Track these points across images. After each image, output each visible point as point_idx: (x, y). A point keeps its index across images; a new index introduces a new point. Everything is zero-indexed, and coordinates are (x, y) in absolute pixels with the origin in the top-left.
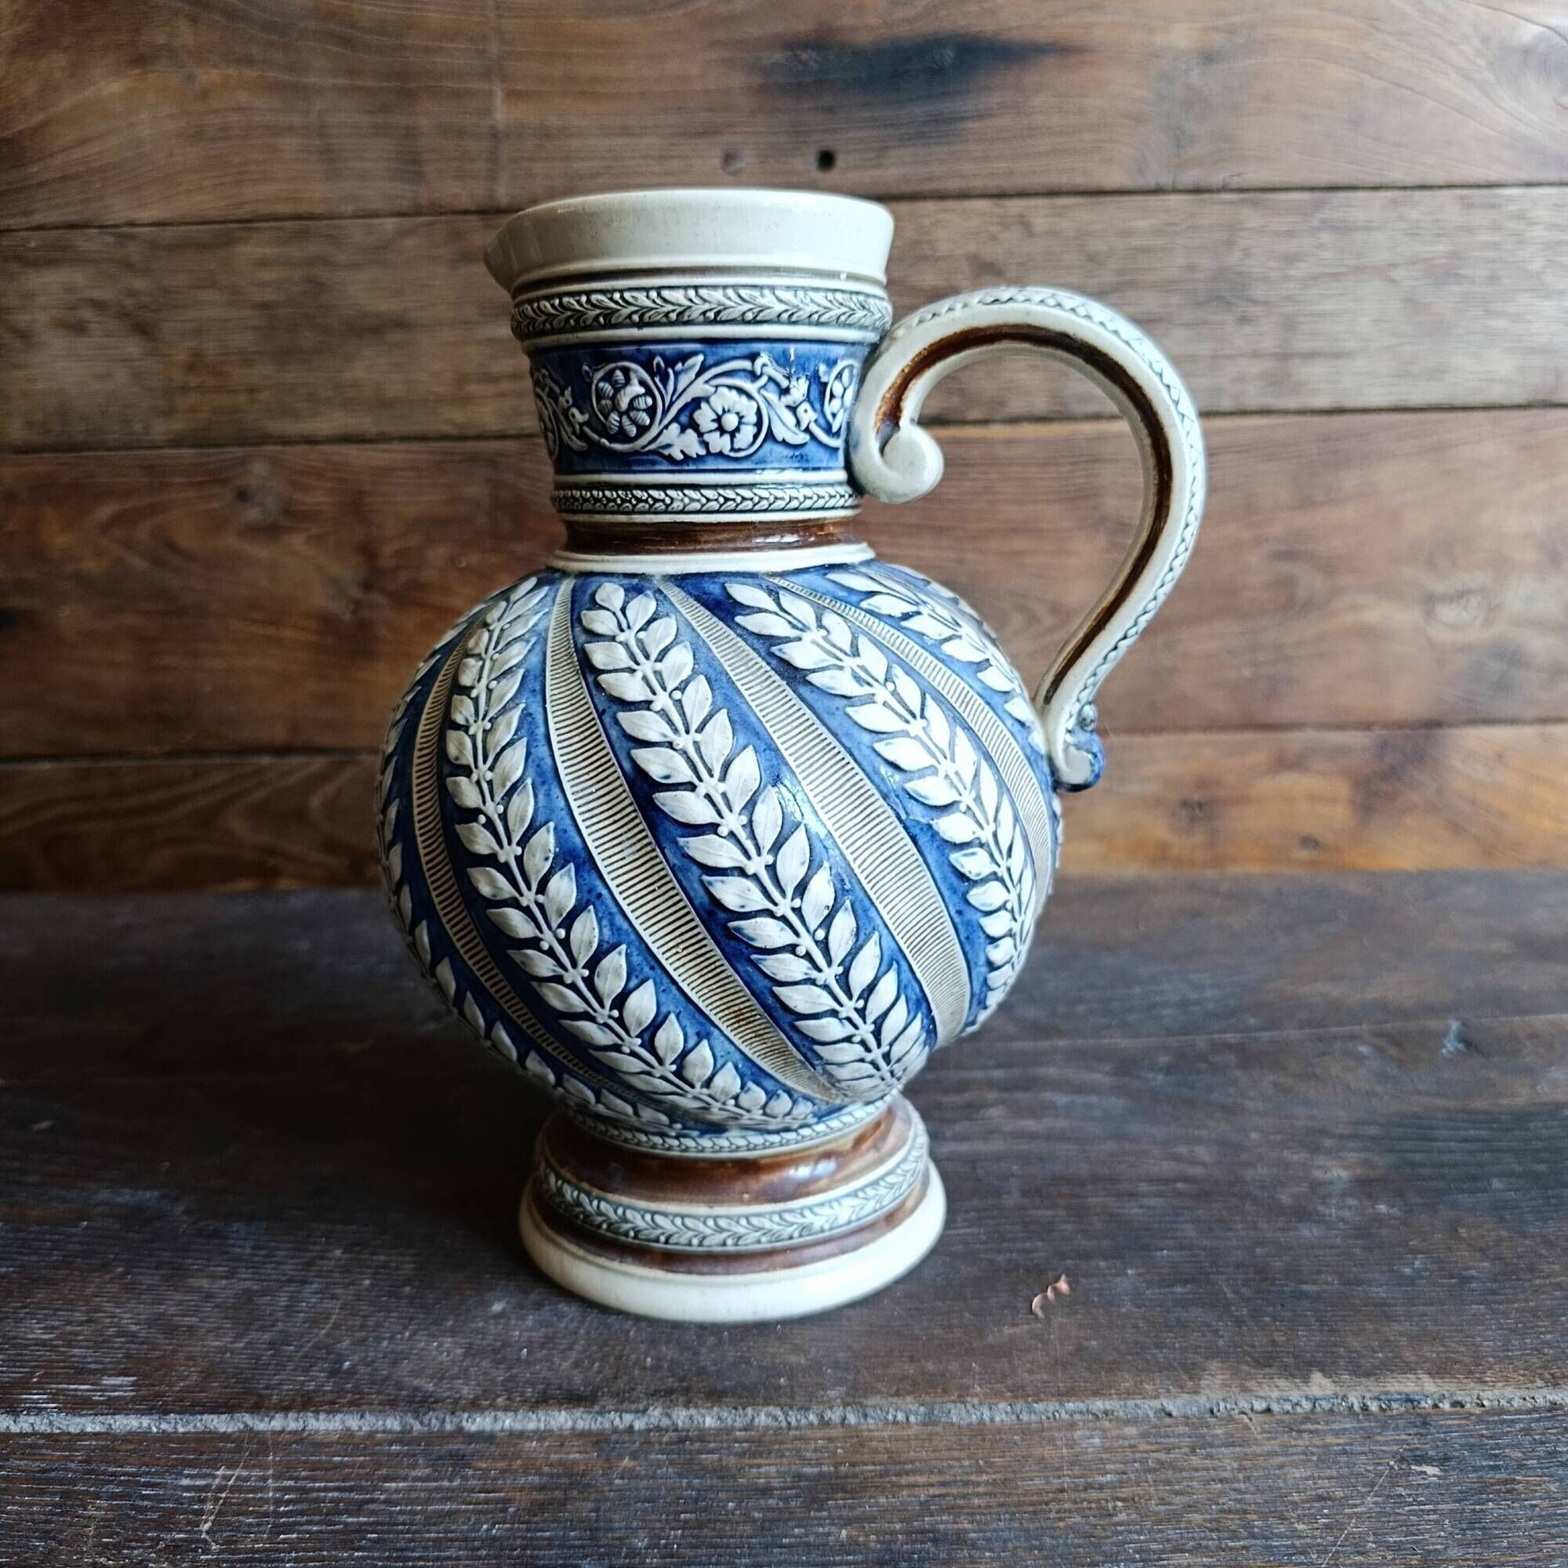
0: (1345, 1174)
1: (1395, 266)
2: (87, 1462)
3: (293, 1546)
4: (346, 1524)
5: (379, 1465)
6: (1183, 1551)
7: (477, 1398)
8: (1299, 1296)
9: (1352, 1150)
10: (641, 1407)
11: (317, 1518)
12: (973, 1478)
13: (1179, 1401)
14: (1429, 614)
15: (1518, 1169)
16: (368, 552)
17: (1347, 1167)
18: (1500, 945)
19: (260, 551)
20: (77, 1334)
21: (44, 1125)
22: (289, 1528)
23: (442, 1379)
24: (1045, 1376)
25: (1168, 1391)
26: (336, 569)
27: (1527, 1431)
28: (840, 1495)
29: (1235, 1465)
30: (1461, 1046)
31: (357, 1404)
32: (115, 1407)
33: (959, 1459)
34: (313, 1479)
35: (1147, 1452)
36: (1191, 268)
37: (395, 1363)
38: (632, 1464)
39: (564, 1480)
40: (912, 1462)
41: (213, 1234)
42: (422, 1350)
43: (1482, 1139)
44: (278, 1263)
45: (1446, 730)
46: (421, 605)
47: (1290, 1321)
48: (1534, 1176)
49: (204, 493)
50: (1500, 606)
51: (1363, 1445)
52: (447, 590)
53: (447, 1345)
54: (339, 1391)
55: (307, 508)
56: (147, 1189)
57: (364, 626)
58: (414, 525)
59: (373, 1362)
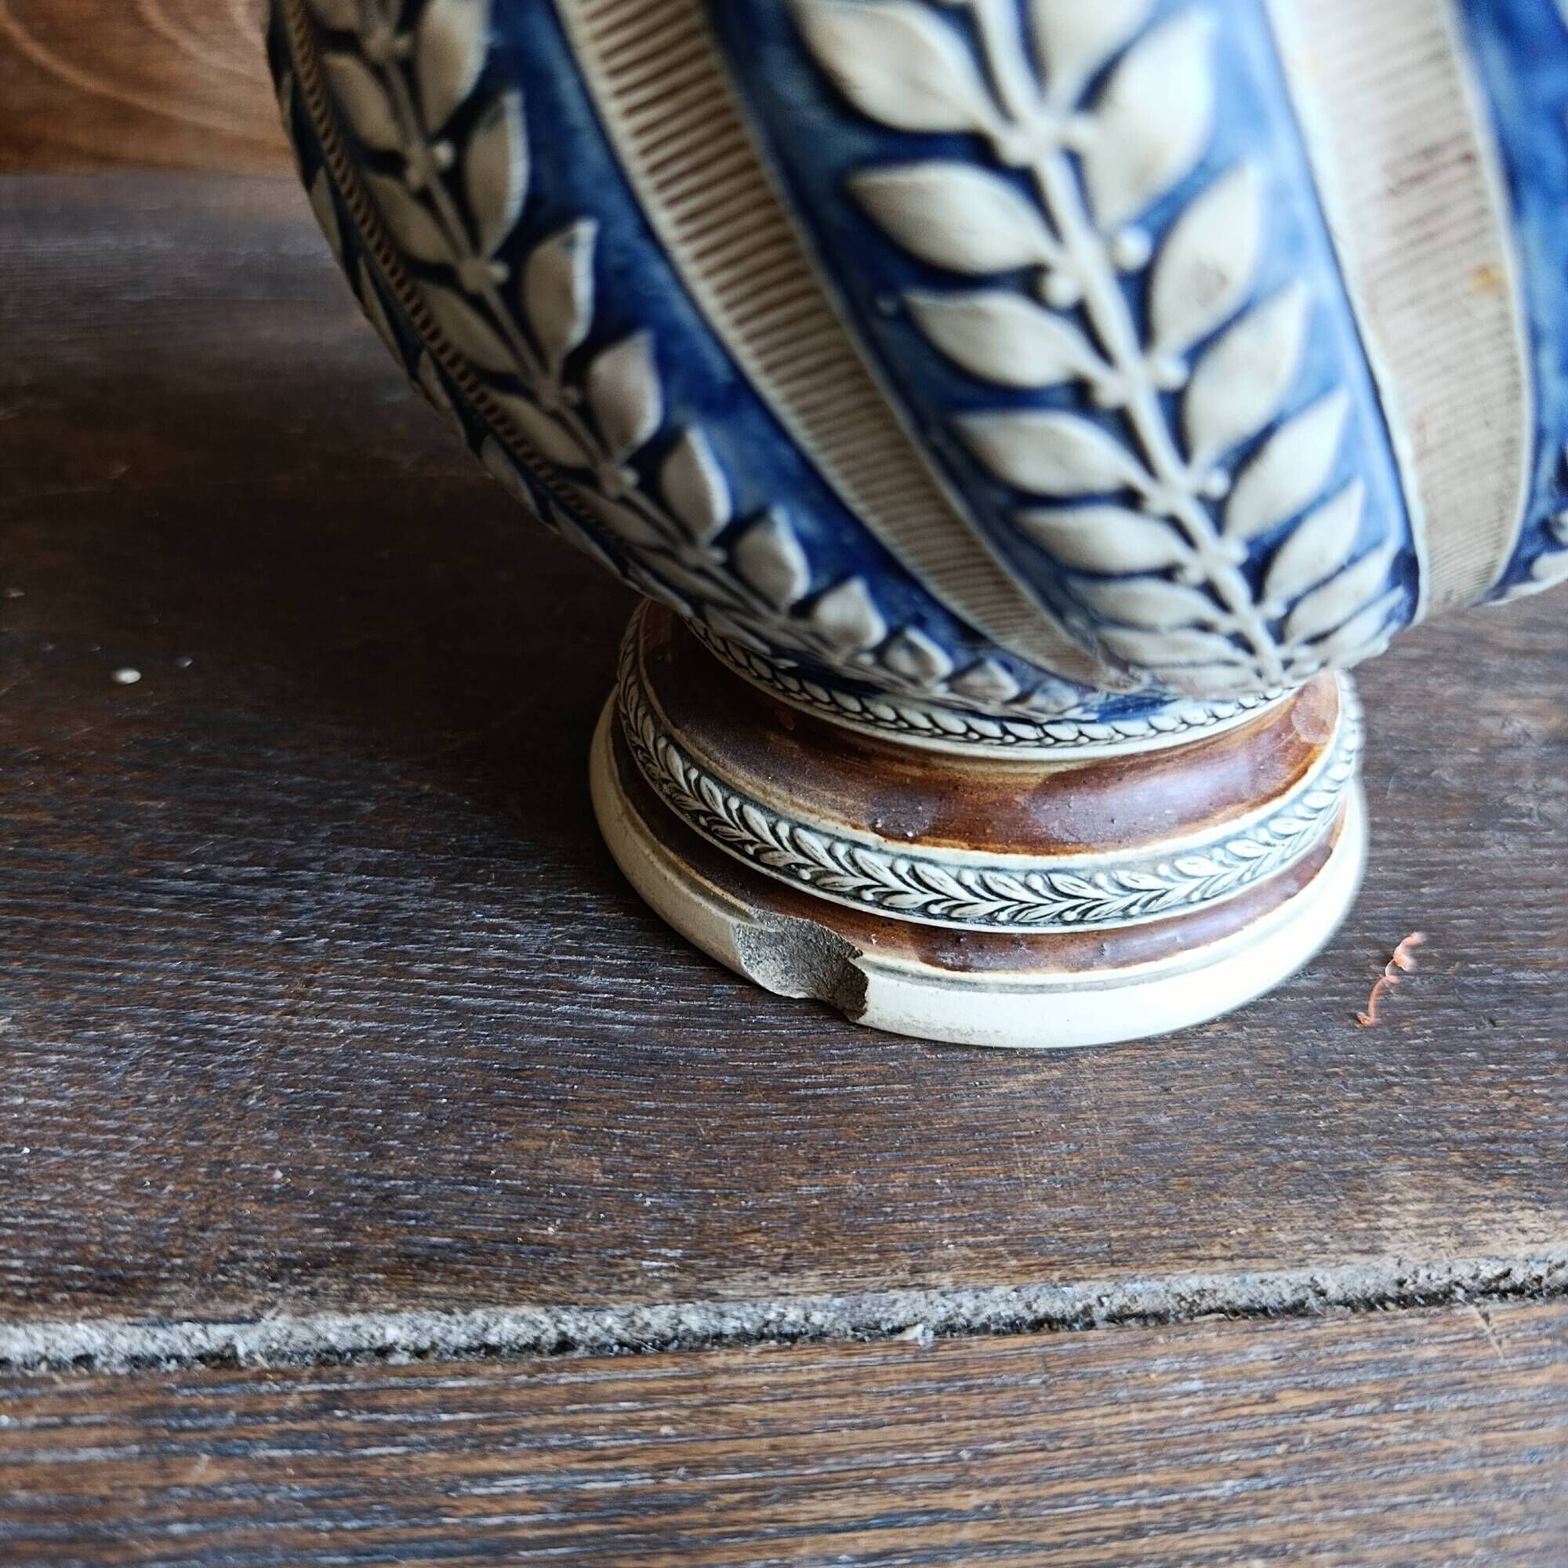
0: (1532, 726)
9: (1537, 678)
10: (247, 1309)
12: (950, 1500)
13: (1345, 1272)
17: (1533, 714)
24: (1080, 1210)
25: (1321, 1247)
29: (1474, 1445)
33: (916, 1447)
35: (1299, 1412)
38: (217, 1474)
39: (59, 1527)
40: (821, 1458)
47: (1513, 1060)
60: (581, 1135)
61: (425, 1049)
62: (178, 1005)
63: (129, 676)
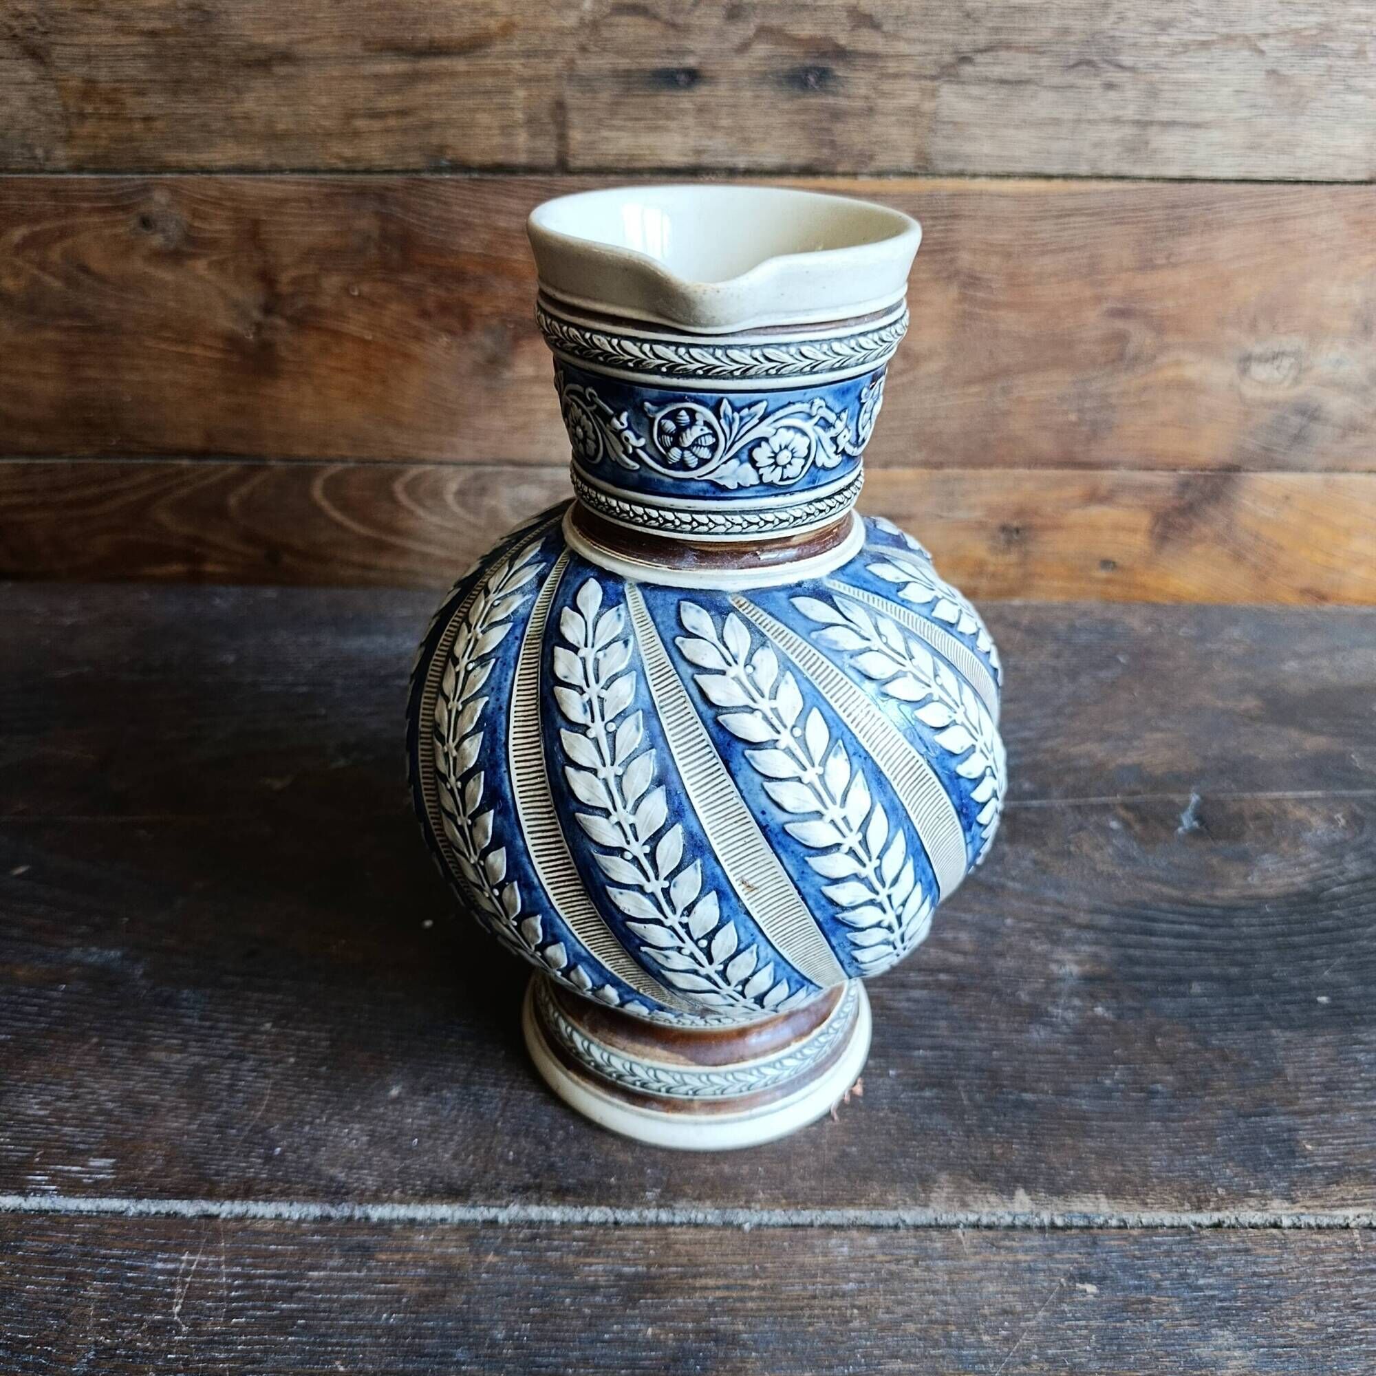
0: (1075, 969)
1: (1265, 36)
2: (83, 1244)
3: (243, 1330)
4: (282, 1310)
5: (304, 1254)
6: (897, 1357)
7: (378, 1191)
8: (1020, 1104)
9: (1088, 943)
10: (504, 1203)
11: (259, 1303)
12: (750, 1282)
13: (913, 1213)
14: (1244, 371)
15: (1216, 971)
16: (267, 278)
17: (1079, 963)
18: (1250, 703)
19: (165, 275)
20: (66, 1110)
21: (21, 870)
22: (239, 1312)
23: (351, 1168)
24: (813, 1183)
25: (905, 1203)
26: (237, 293)
27: (1168, 1253)
28: (649, 1295)
29: (946, 1278)
30: (1196, 824)
31: (286, 1195)
32: (99, 1189)
33: (740, 1264)
34: (256, 1267)
35: (882, 1262)
36: (1066, 31)
37: (315, 1150)
38: (496, 1259)
39: (444, 1273)
40: (705, 1265)
41: (167, 1002)
42: (336, 1136)
43: (1193, 936)
44: (222, 1037)
45: (1243, 474)
46: (318, 329)
47: (1008, 1133)
48: (1227, 981)
49: (109, 218)
50: (1310, 369)
51: (1044, 1263)
52: (340, 315)
53: (355, 1132)
54: (272, 1179)
55: (207, 235)
56: (111, 948)
57: (266, 348)
58: (308, 254)
59: (298, 1148)
60: (624, 1145)
62: (467, 1084)
63: (428, 923)
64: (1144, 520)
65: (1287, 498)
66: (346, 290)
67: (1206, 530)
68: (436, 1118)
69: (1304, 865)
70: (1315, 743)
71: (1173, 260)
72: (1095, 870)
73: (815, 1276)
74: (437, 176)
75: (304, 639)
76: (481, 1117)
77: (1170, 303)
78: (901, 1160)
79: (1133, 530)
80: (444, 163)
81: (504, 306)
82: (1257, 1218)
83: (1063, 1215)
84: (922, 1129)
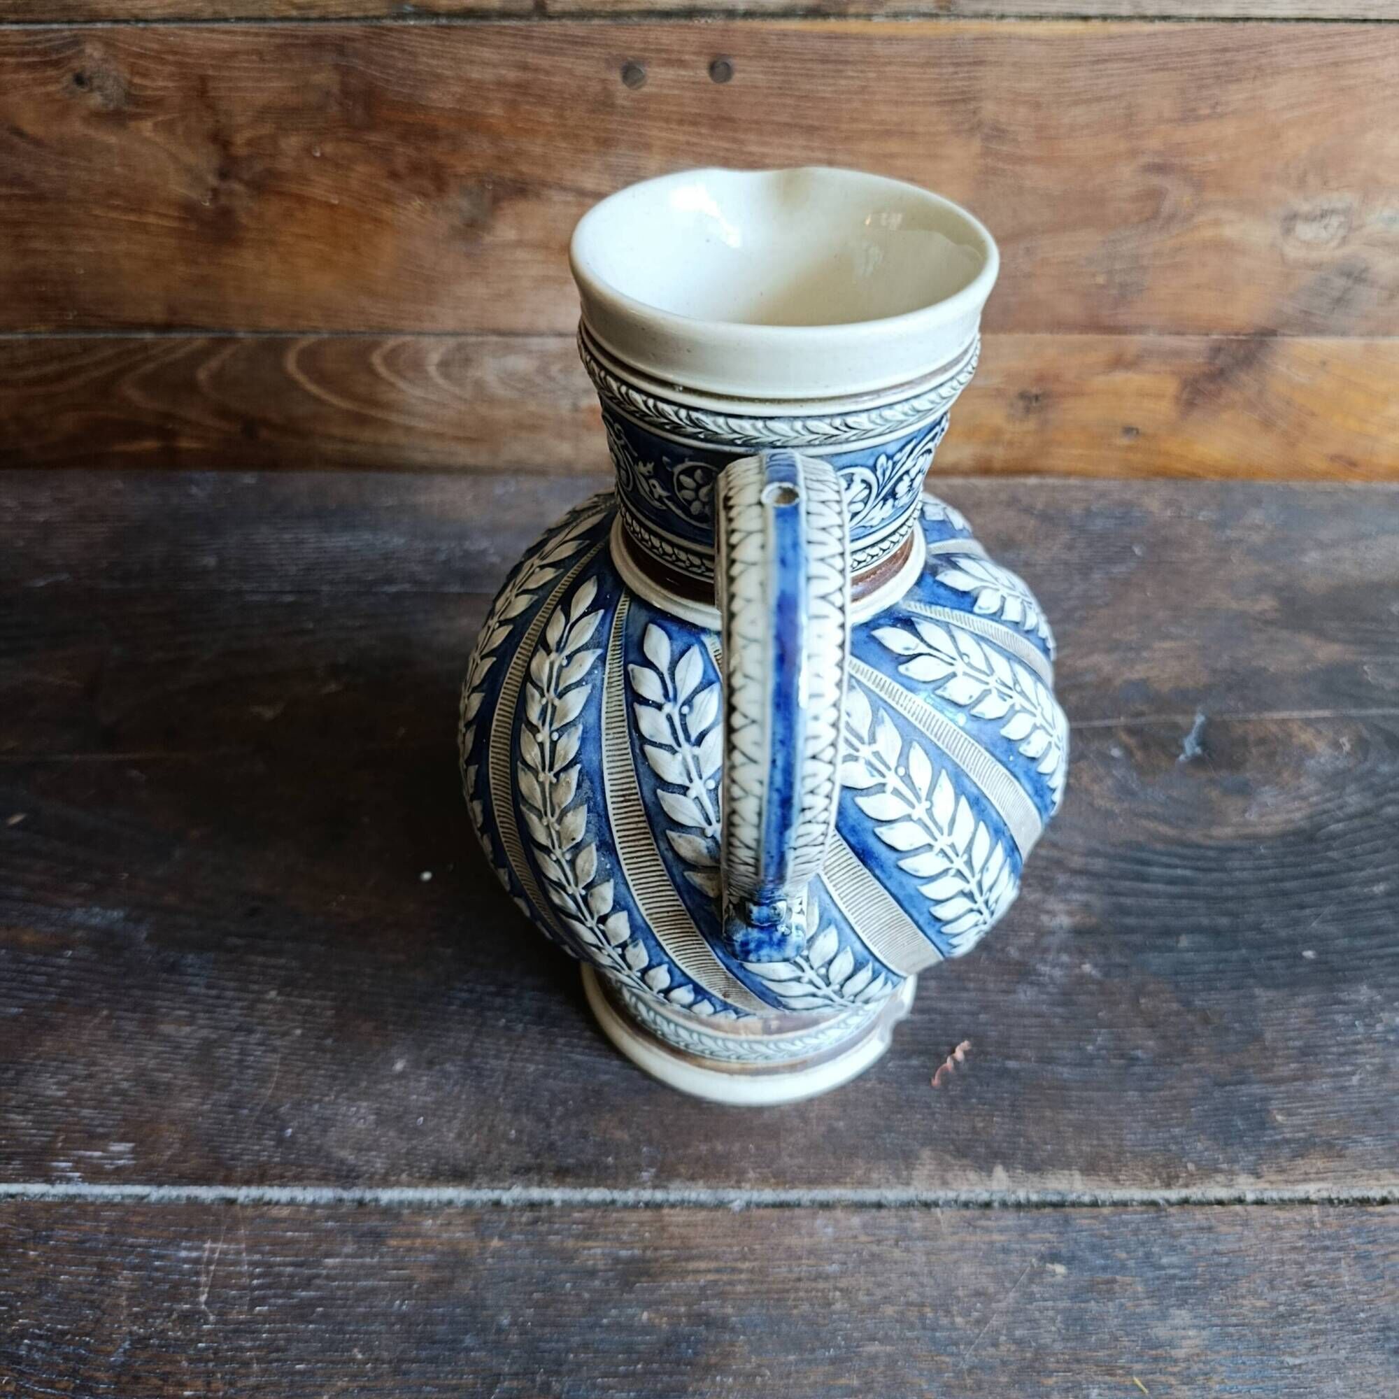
0: (1064, 921)
2: (110, 1233)
3: (266, 1319)
4: (302, 1299)
5: (320, 1241)
6: (874, 1340)
7: (387, 1174)
8: (1004, 1073)
11: (280, 1291)
12: (739, 1265)
13: (896, 1191)
14: (1288, 231)
15: (1205, 921)
16: (220, 139)
17: (1070, 914)
19: (108, 137)
20: (82, 1091)
21: (17, 819)
22: (262, 1301)
23: (360, 1150)
24: (801, 1161)
25: (888, 1181)
26: (190, 158)
27: (1136, 1232)
28: (643, 1279)
29: (924, 1259)
30: (1198, 750)
31: (299, 1179)
32: (120, 1176)
33: (730, 1246)
34: (275, 1255)
35: (864, 1243)
37: (325, 1131)
38: (500, 1244)
39: (452, 1259)
40: (698, 1247)
41: (173, 968)
42: (344, 1116)
43: (1186, 881)
44: (228, 1006)
45: (1279, 339)
46: (280, 194)
47: (990, 1104)
48: (1215, 932)
49: (37, 75)
50: (1361, 227)
51: (1017, 1242)
52: (304, 179)
53: (363, 1111)
54: (285, 1163)
55: (149, 92)
56: (114, 908)
57: (226, 214)
58: (263, 113)
59: (308, 1129)
60: (621, 1121)
61: (564, 1080)
62: (469, 1056)
63: (427, 876)
64: (1171, 386)
65: (1324, 363)
66: (308, 150)
67: (1236, 396)
68: (440, 1094)
69: (1304, 798)
70: (1328, 652)
71: (1219, 109)
72: (1091, 804)
73: (800, 1258)
74: (401, 23)
75: (287, 537)
76: (484, 1091)
77: (1212, 157)
78: (886, 1135)
79: (1159, 396)
80: (408, 9)
81: (480, 164)
82: (1223, 1193)
83: (1038, 1192)
84: (907, 1101)
